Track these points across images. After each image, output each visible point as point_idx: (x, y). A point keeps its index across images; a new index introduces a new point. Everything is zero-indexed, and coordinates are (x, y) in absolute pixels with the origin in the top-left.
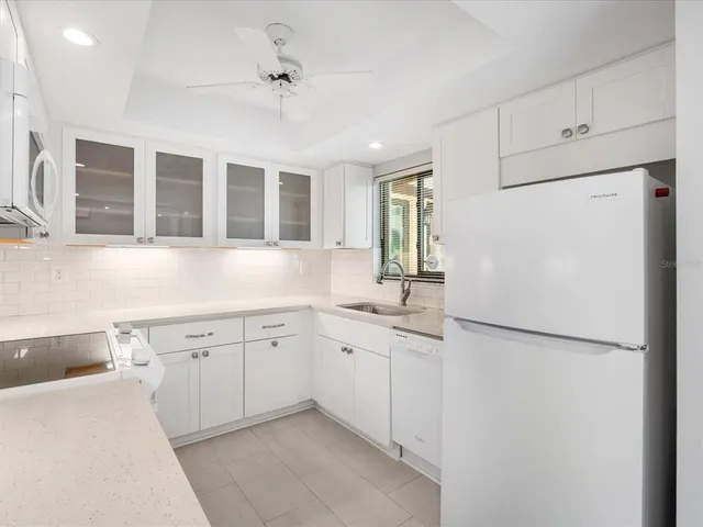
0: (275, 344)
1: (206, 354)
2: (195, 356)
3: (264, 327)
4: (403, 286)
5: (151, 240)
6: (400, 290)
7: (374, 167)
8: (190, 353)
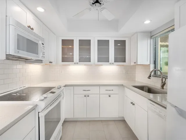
0: (110, 96)
1: (88, 96)
2: (85, 96)
3: (106, 90)
4: (162, 80)
5: (77, 63)
6: (160, 82)
7: (151, 32)
8: (84, 95)
